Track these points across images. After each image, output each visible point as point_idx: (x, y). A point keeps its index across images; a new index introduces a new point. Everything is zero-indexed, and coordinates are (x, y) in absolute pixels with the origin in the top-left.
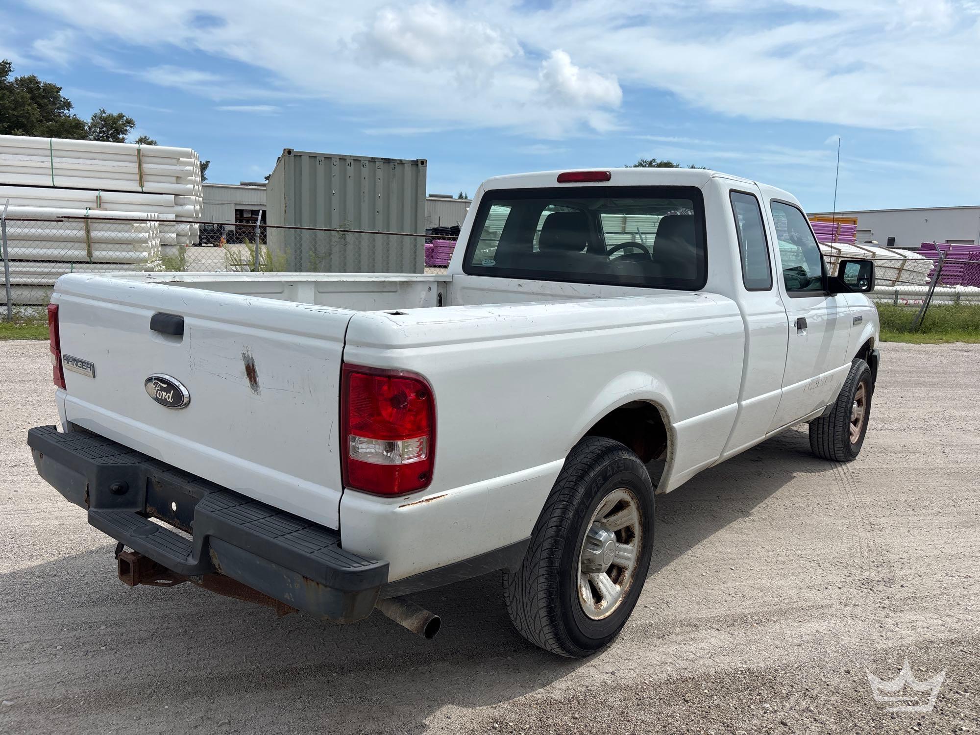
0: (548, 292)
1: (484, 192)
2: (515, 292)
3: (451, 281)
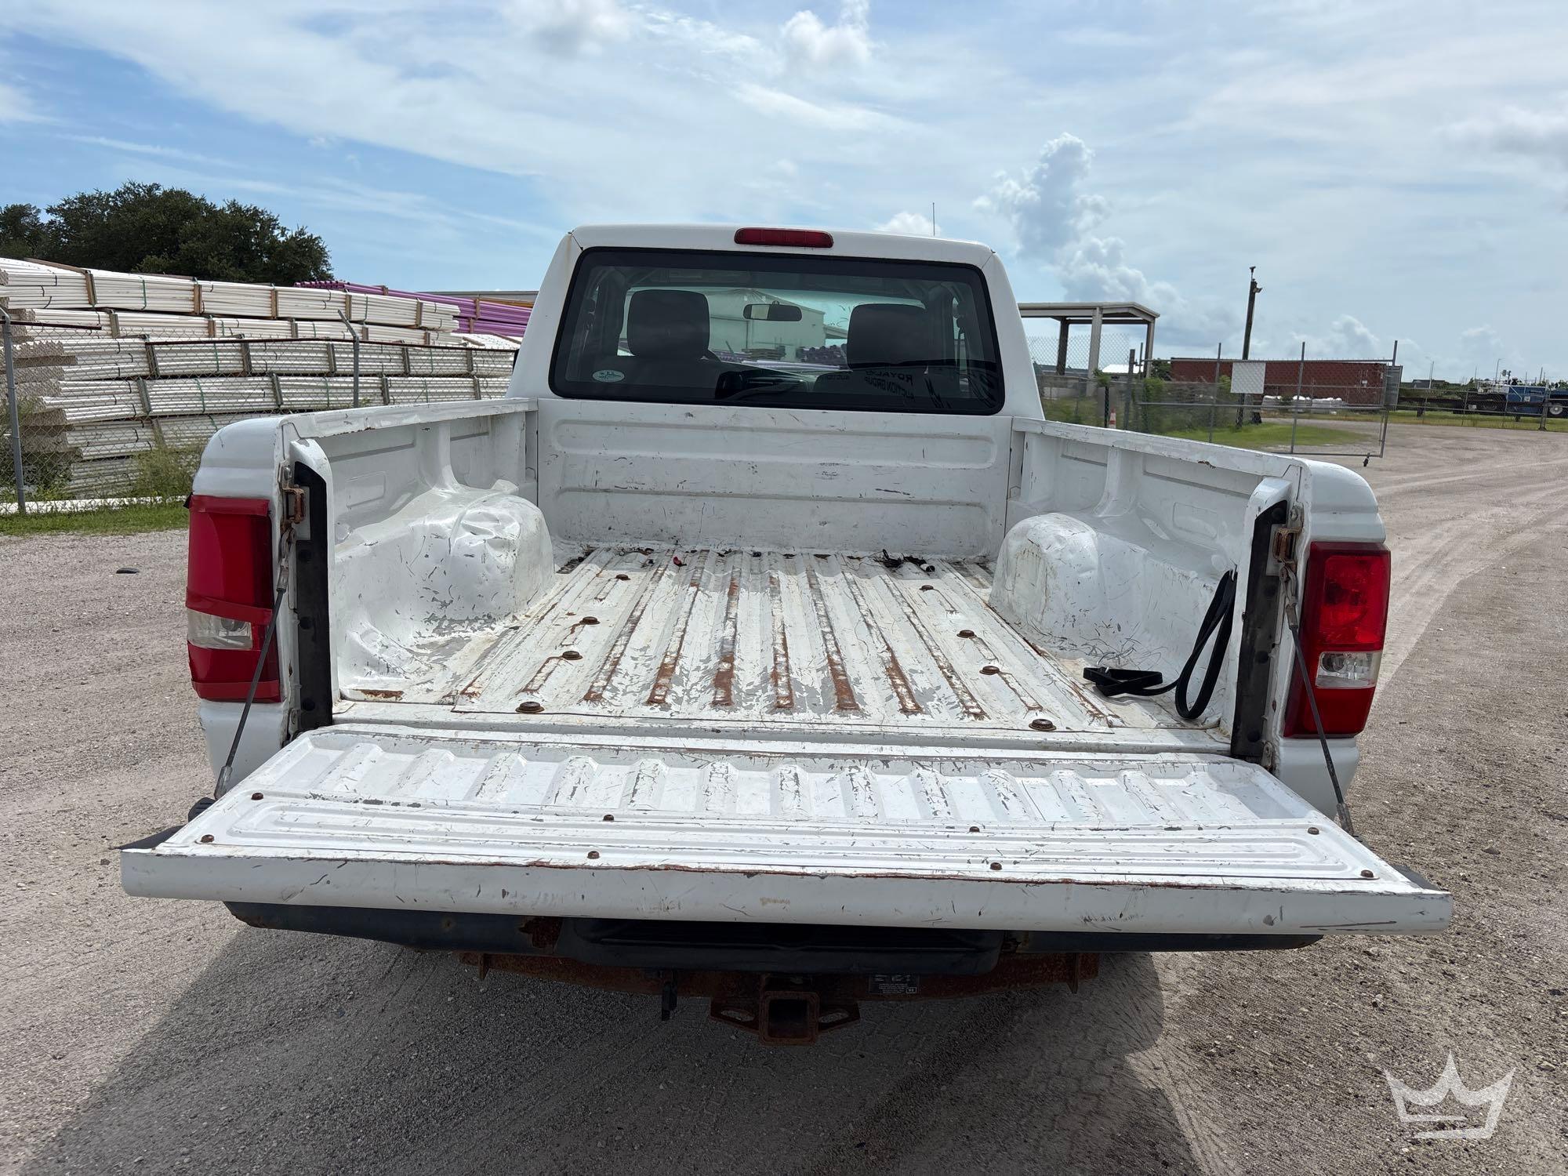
0: (747, 425)
1: (580, 251)
2: (678, 427)
3: (536, 409)
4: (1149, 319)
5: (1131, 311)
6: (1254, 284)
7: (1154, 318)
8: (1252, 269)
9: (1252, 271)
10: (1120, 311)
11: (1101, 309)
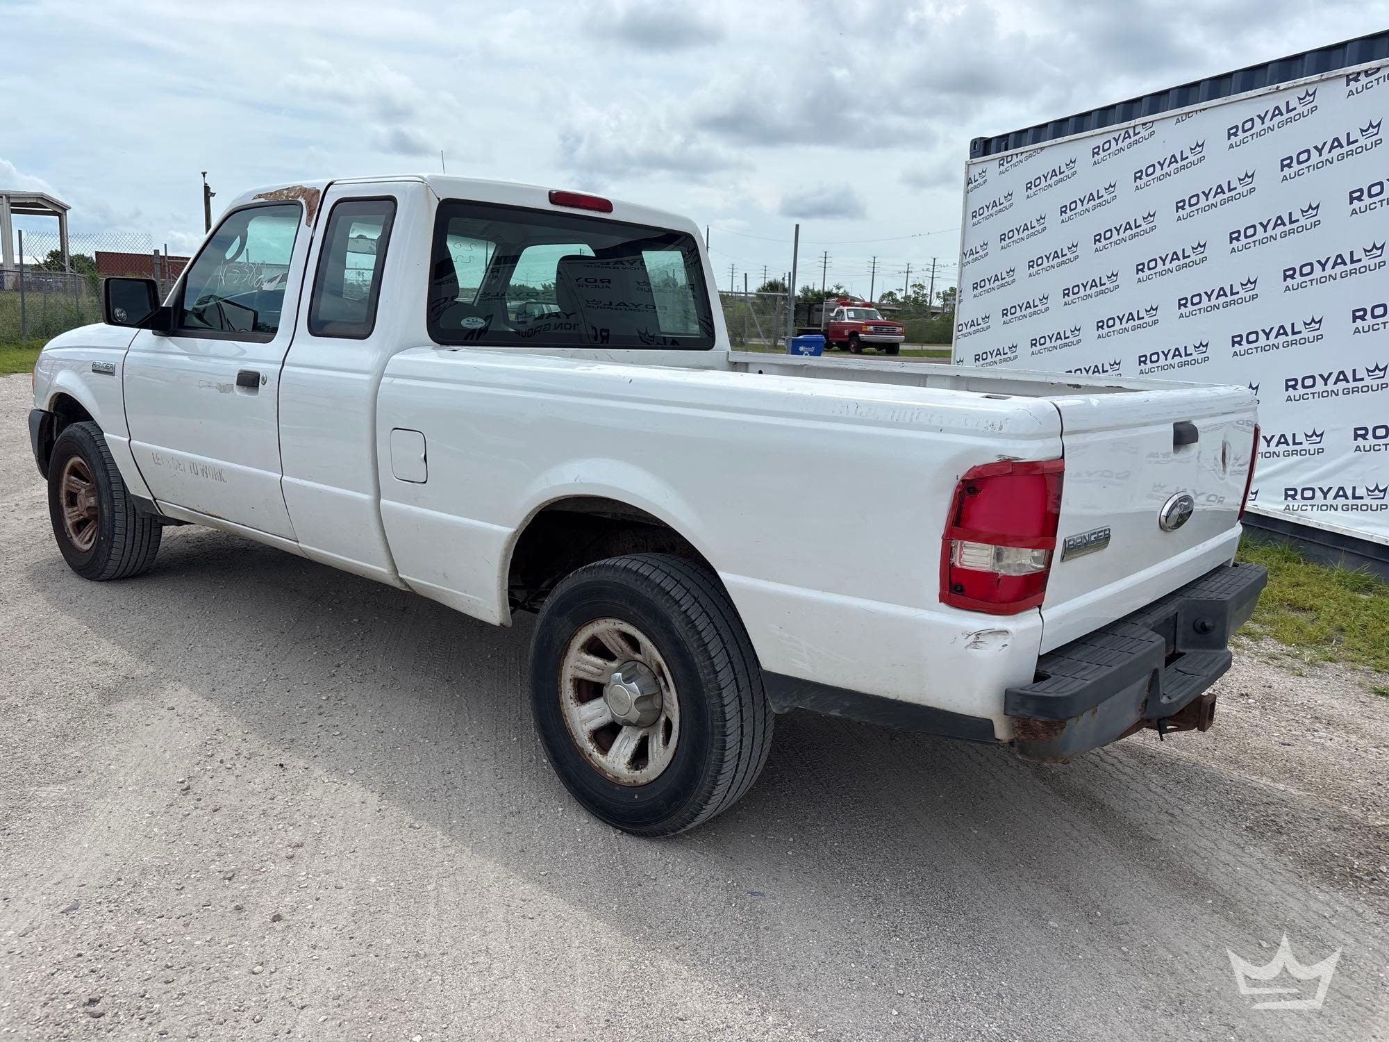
4: (60, 211)
5: (39, 202)
6: (207, 188)
7: (65, 210)
8: (204, 174)
9: (204, 176)
10: (28, 201)
11: (8, 197)
